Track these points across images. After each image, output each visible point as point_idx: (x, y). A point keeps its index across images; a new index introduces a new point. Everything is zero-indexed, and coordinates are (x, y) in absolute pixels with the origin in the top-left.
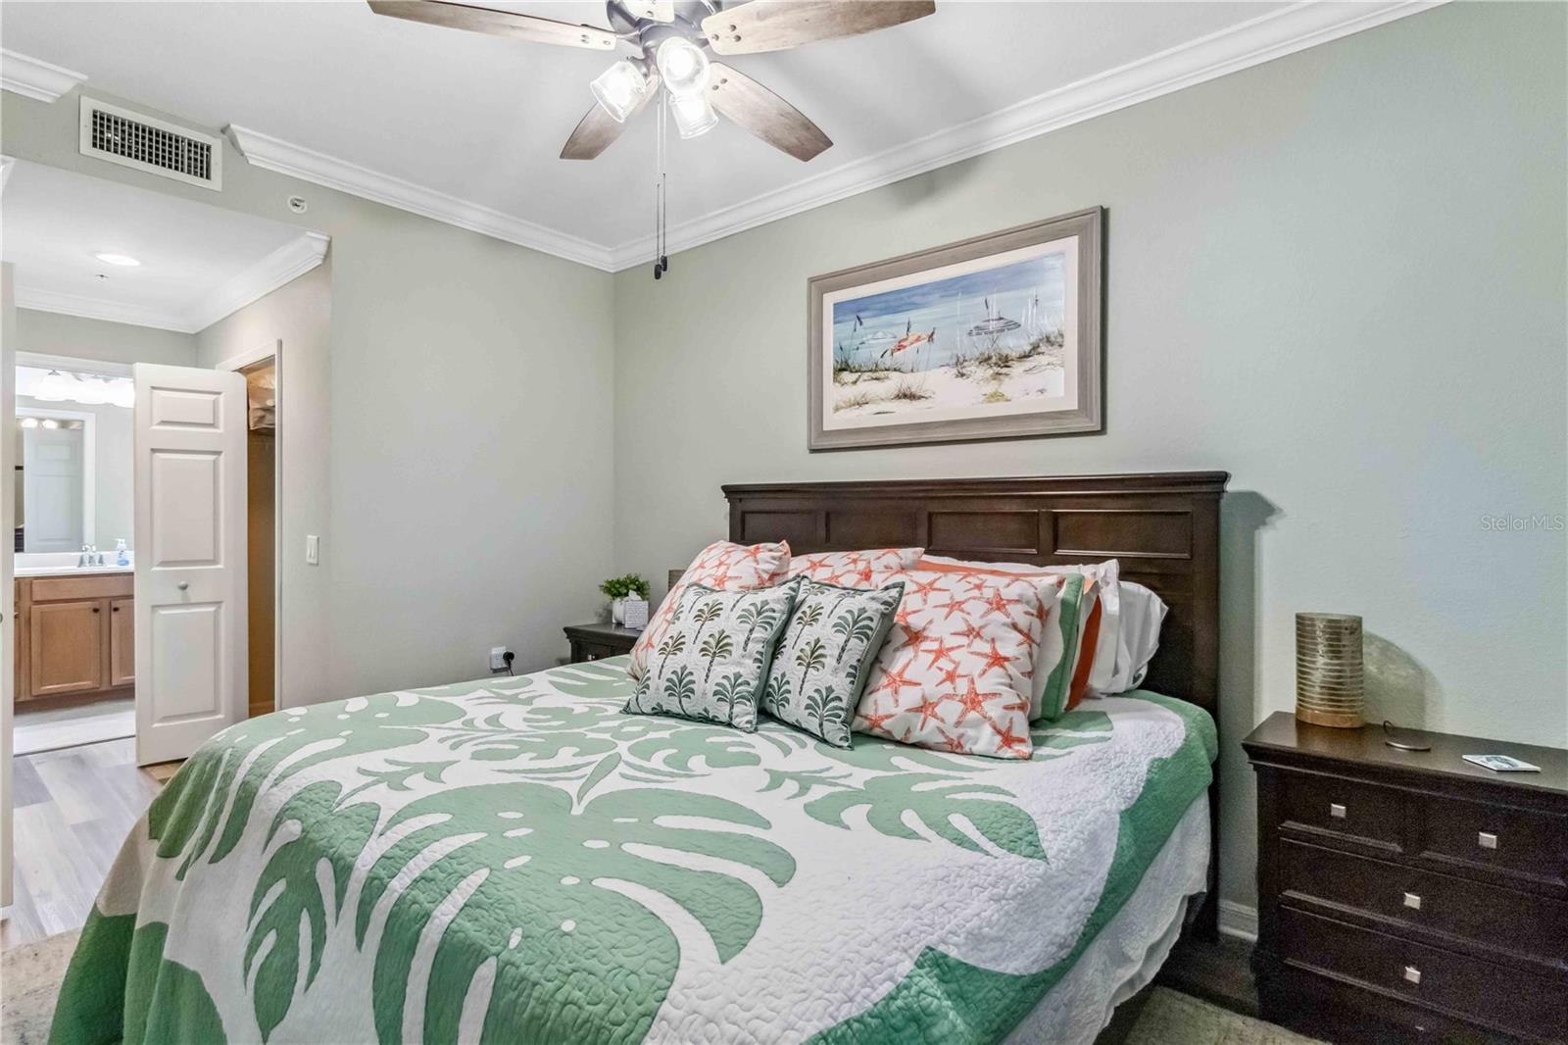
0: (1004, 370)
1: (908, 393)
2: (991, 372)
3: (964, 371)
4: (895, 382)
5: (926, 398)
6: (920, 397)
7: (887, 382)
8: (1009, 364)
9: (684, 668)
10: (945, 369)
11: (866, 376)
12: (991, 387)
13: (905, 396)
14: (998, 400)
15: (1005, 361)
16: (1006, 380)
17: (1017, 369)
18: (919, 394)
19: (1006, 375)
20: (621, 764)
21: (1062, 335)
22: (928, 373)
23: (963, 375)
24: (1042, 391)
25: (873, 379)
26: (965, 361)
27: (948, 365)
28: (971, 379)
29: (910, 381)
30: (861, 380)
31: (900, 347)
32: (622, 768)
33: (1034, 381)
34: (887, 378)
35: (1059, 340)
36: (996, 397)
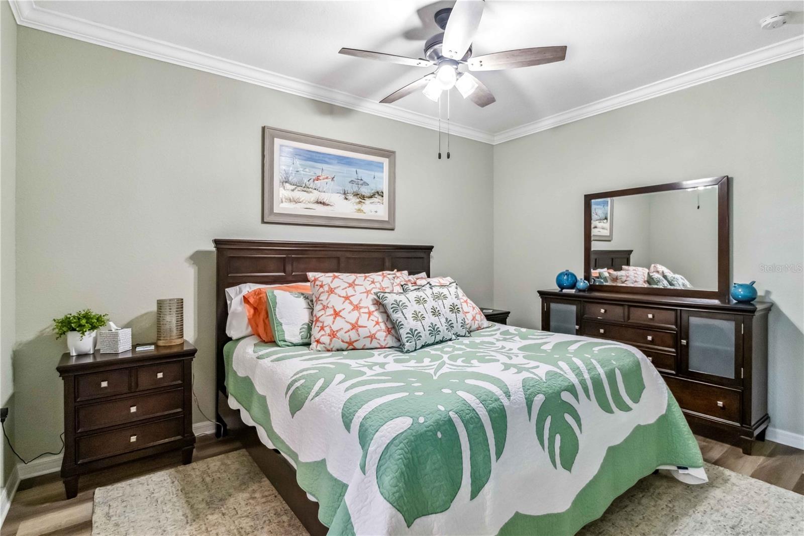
0: (363, 201)
1: (322, 201)
2: (358, 200)
3: (347, 197)
4: (315, 195)
5: (331, 206)
6: (328, 205)
7: (311, 194)
8: (365, 199)
9: (411, 330)
10: (339, 194)
11: (299, 188)
12: (359, 206)
13: (321, 203)
14: (361, 212)
15: (363, 197)
16: (364, 205)
17: (368, 201)
18: (327, 202)
19: (364, 203)
20: (446, 364)
21: (383, 193)
22: (332, 194)
23: (347, 199)
24: (376, 212)
25: (303, 191)
26: (348, 193)
27: (340, 193)
28: (350, 202)
29: (324, 197)
30: (297, 190)
31: (318, 179)
32: (446, 365)
33: (373, 207)
34: (311, 192)
35: (382, 194)
36: (359, 210)
